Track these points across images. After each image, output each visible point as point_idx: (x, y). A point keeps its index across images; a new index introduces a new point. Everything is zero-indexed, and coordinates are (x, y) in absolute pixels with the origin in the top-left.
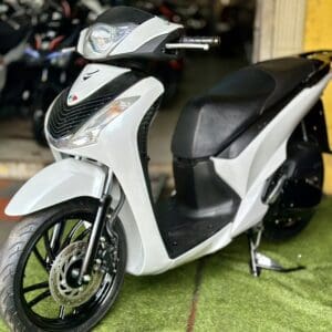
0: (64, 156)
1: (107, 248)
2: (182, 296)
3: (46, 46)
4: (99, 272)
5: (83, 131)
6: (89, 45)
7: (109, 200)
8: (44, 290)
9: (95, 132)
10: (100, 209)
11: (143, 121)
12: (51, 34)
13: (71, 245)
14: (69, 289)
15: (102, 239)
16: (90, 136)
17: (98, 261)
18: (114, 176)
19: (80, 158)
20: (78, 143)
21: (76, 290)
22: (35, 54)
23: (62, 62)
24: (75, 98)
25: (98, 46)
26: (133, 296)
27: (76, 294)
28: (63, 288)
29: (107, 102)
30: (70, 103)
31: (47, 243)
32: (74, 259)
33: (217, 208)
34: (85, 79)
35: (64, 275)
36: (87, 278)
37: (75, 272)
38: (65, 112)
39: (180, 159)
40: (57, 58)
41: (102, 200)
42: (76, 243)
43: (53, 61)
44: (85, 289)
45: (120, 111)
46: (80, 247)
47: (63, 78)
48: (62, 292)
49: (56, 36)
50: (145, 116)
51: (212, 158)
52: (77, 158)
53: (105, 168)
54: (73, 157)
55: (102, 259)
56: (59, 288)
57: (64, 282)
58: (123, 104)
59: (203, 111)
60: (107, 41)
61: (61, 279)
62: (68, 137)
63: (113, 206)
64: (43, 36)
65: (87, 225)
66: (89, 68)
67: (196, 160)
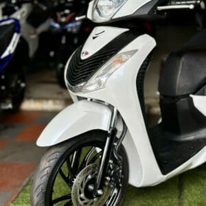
0: (80, 98)
1: (114, 168)
2: (170, 200)
3: (63, 20)
4: (109, 187)
5: (93, 79)
6: (96, 12)
7: (114, 131)
8: (68, 201)
9: (103, 79)
10: (108, 139)
11: (140, 69)
12: (67, 11)
13: (87, 167)
14: (86, 200)
15: (111, 161)
16: (99, 83)
17: (108, 178)
18: (118, 113)
19: (91, 100)
20: (90, 88)
21: (92, 201)
22: (57, 26)
23: (75, 30)
24: (87, 53)
25: (103, 12)
26: (133, 201)
27: (92, 204)
28: (82, 199)
29: (111, 55)
30: (83, 57)
31: (69, 164)
32: (90, 177)
33: (196, 133)
34: (94, 38)
35: (82, 190)
36: (100, 192)
37: (91, 187)
38: (79, 65)
39: (165, 96)
40: (72, 28)
41: (109, 132)
42: (91, 165)
43: (69, 30)
44: (98, 200)
45: (122, 62)
46: (94, 168)
47: (76, 41)
48: (81, 203)
49: (71, 13)
50: (142, 66)
51: (191, 96)
52: (89, 99)
53: (111, 107)
54: (86, 99)
55: (111, 177)
56: (79, 200)
57: (82, 195)
58: (124, 57)
59: (183, 59)
60: (110, 8)
61: (80, 193)
62: (82, 84)
63: (118, 136)
64: (62, 13)
65: (99, 150)
66: (97, 30)
67: (178, 98)
